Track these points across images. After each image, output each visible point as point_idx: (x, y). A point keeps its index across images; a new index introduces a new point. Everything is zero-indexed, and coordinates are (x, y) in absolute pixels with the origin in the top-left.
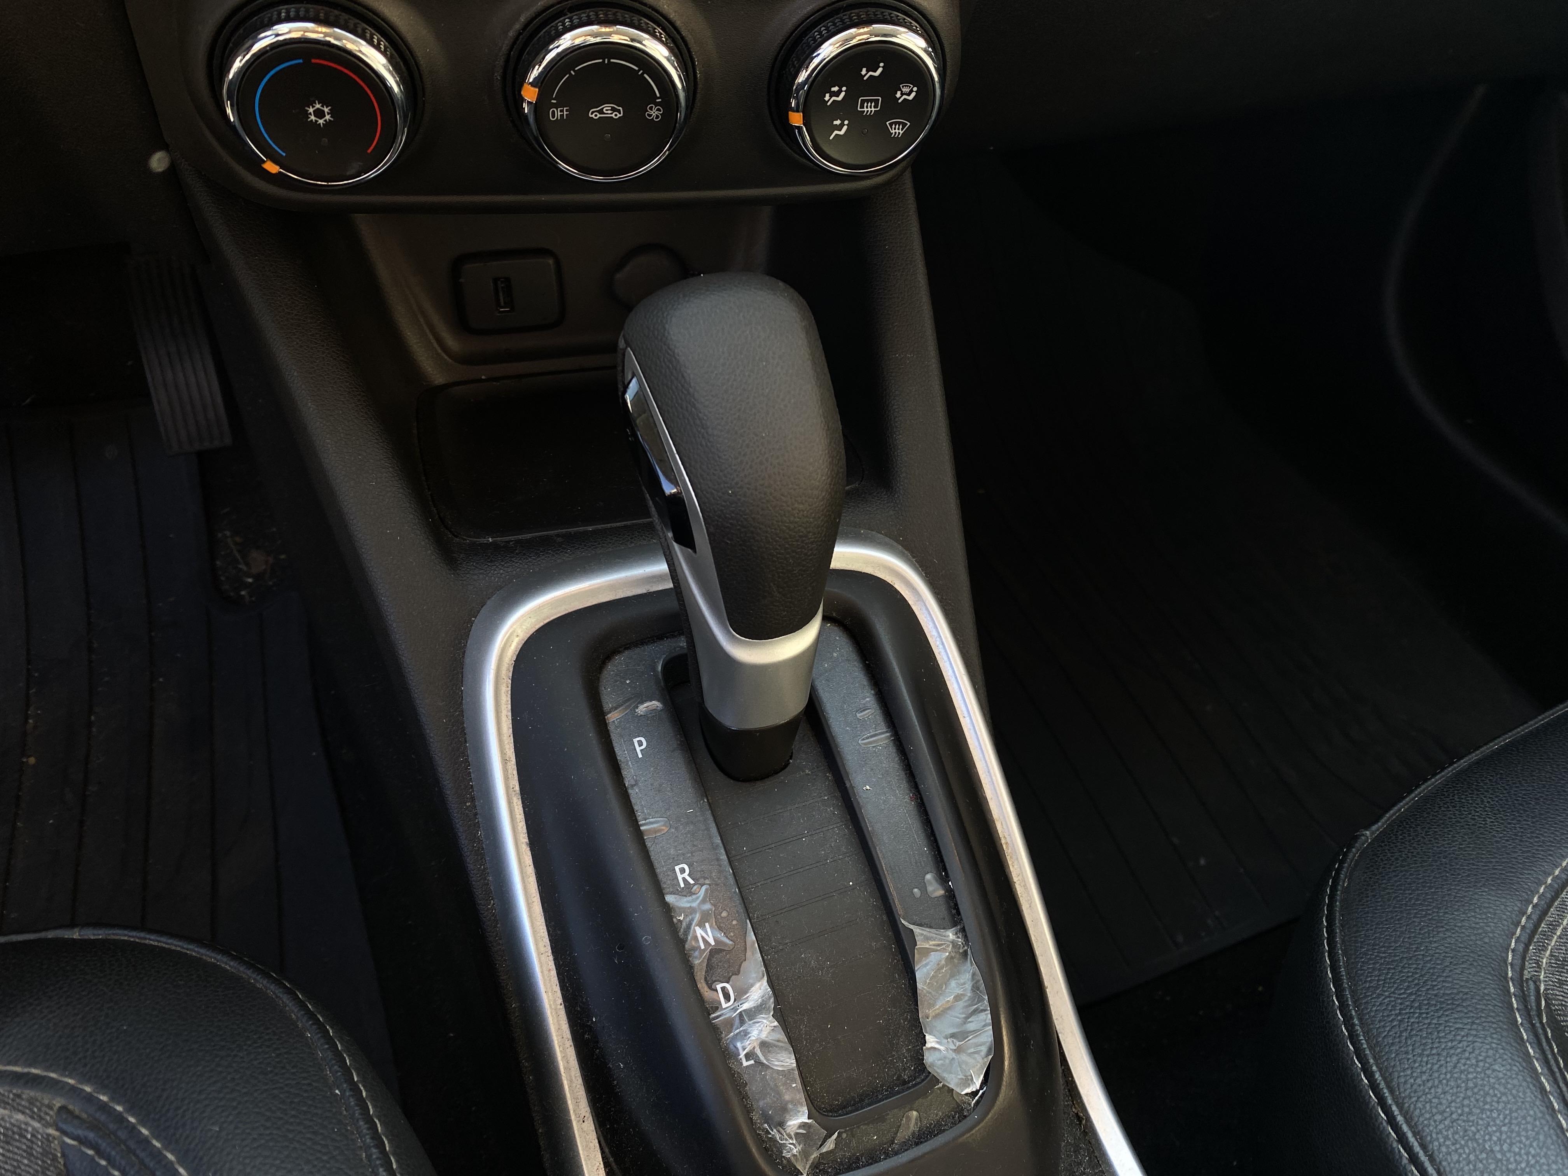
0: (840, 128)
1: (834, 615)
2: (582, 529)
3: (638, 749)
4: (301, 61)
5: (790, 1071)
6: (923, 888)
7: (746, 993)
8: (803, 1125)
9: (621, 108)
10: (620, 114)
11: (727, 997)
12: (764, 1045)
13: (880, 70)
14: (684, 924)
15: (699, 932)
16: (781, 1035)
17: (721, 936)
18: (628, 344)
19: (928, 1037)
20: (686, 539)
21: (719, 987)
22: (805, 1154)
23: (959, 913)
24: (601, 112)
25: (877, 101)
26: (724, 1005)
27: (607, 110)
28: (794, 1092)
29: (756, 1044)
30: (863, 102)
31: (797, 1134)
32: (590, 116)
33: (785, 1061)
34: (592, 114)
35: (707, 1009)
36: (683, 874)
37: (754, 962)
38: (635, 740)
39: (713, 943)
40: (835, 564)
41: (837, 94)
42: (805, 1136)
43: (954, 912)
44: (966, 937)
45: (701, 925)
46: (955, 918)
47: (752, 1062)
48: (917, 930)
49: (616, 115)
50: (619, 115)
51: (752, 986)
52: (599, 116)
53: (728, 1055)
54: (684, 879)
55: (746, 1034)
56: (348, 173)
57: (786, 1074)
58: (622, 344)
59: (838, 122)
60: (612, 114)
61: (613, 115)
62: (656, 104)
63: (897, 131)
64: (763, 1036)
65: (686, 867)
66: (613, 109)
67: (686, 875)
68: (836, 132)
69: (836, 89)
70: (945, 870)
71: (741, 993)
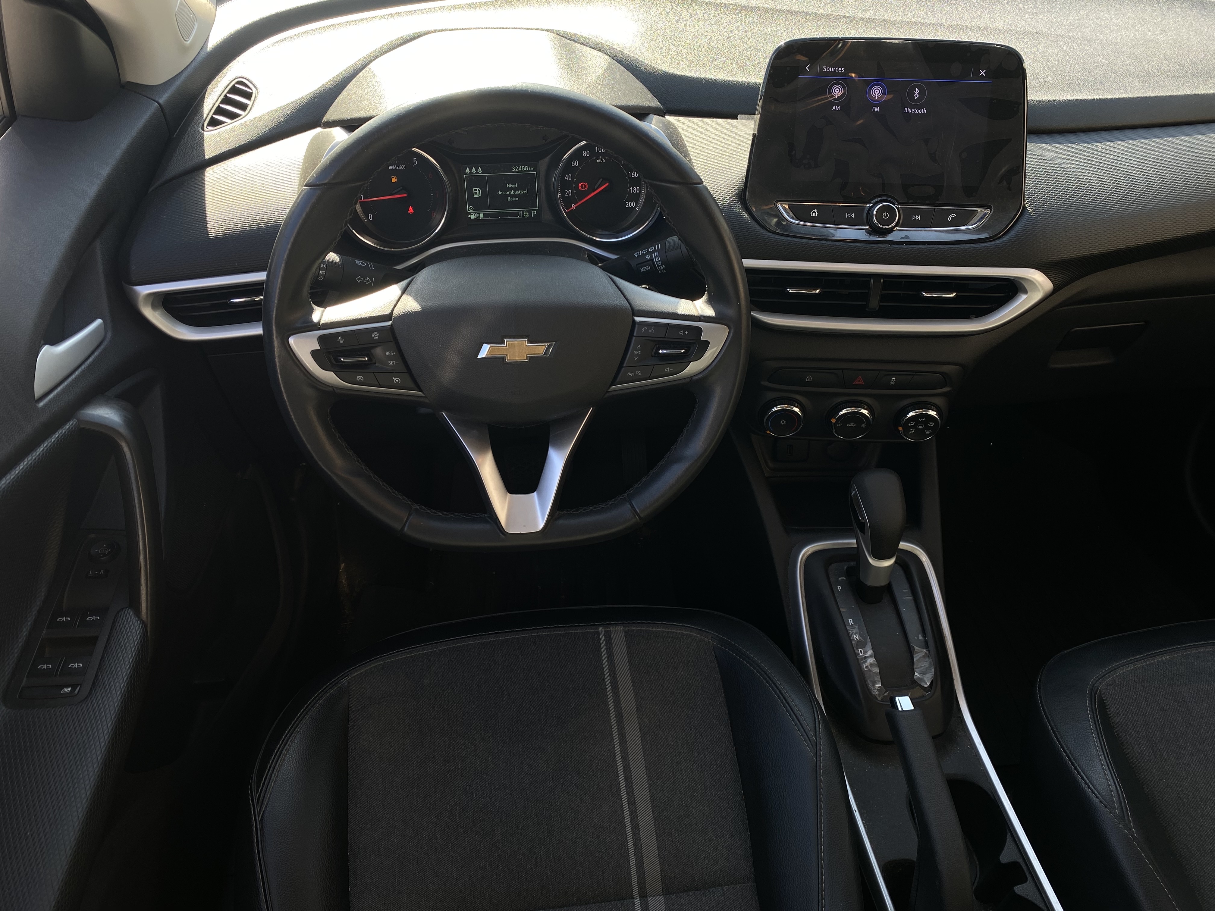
0: (912, 431)
1: (898, 562)
2: (823, 528)
3: (839, 589)
5: (878, 673)
6: (918, 638)
7: (867, 652)
8: (879, 687)
9: (855, 424)
11: (861, 653)
12: (871, 664)
13: (924, 419)
14: (851, 634)
15: (855, 636)
16: (876, 663)
17: (861, 638)
18: (853, 483)
19: (915, 673)
20: (863, 531)
21: (859, 650)
22: (879, 695)
23: (928, 646)
25: (923, 426)
26: (861, 654)
28: (878, 678)
29: (869, 664)
30: (919, 426)
31: (878, 689)
33: (876, 670)
35: (856, 655)
36: (851, 622)
37: (869, 644)
38: (838, 587)
39: (858, 639)
40: (899, 547)
41: (912, 424)
42: (880, 690)
43: (927, 645)
44: (929, 652)
45: (855, 634)
46: (927, 646)
47: (867, 669)
48: (915, 647)
51: (868, 651)
53: (860, 667)
54: (851, 623)
55: (866, 661)
57: (876, 674)
58: (852, 483)
59: (912, 430)
60: (853, 426)
62: (864, 423)
63: (928, 432)
64: (871, 662)
65: (852, 620)
66: (853, 424)
67: (852, 622)
68: (911, 432)
69: (912, 423)
70: (925, 634)
71: (865, 652)
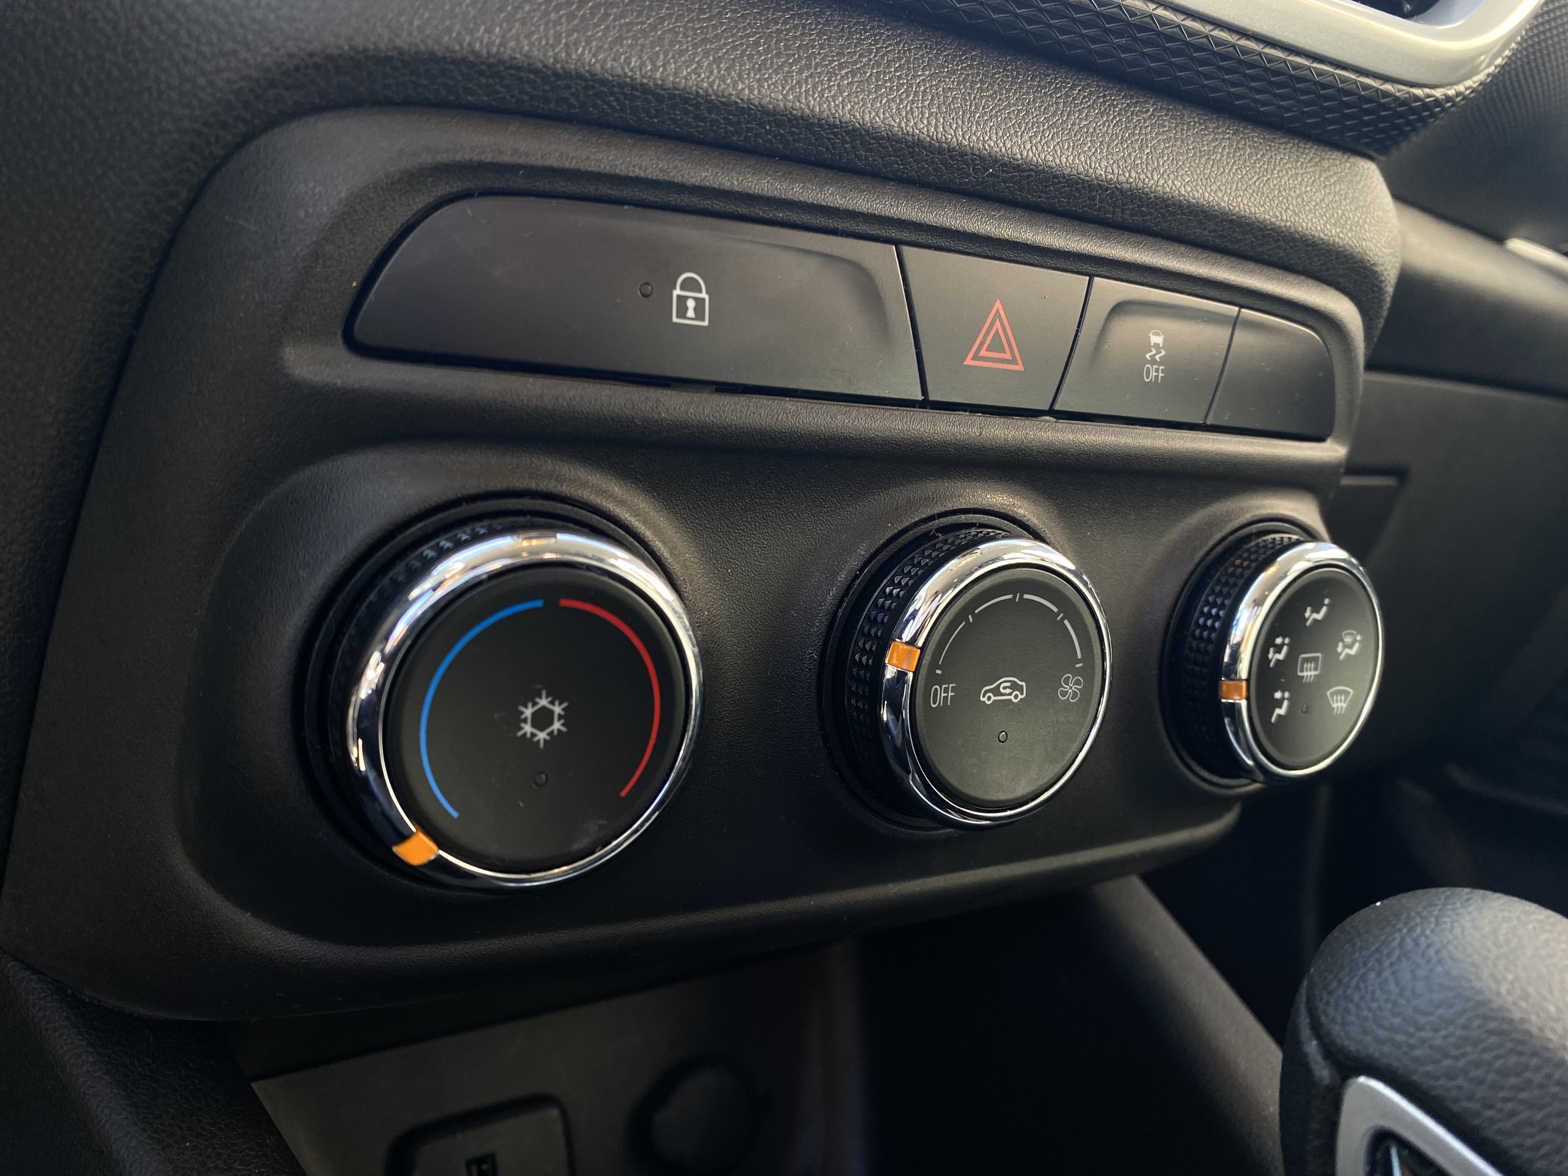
0: (1280, 703)
4: (539, 603)
9: (1023, 684)
10: (1022, 694)
13: (1324, 610)
24: (996, 691)
25: (1317, 660)
27: (1005, 688)
30: (1303, 661)
32: (982, 699)
34: (984, 697)
49: (1016, 697)
50: (1020, 697)
52: (993, 698)
56: (576, 847)
60: (1010, 694)
61: (1012, 697)
62: (1076, 672)
63: (1339, 704)
66: (1014, 687)
68: (1277, 711)
